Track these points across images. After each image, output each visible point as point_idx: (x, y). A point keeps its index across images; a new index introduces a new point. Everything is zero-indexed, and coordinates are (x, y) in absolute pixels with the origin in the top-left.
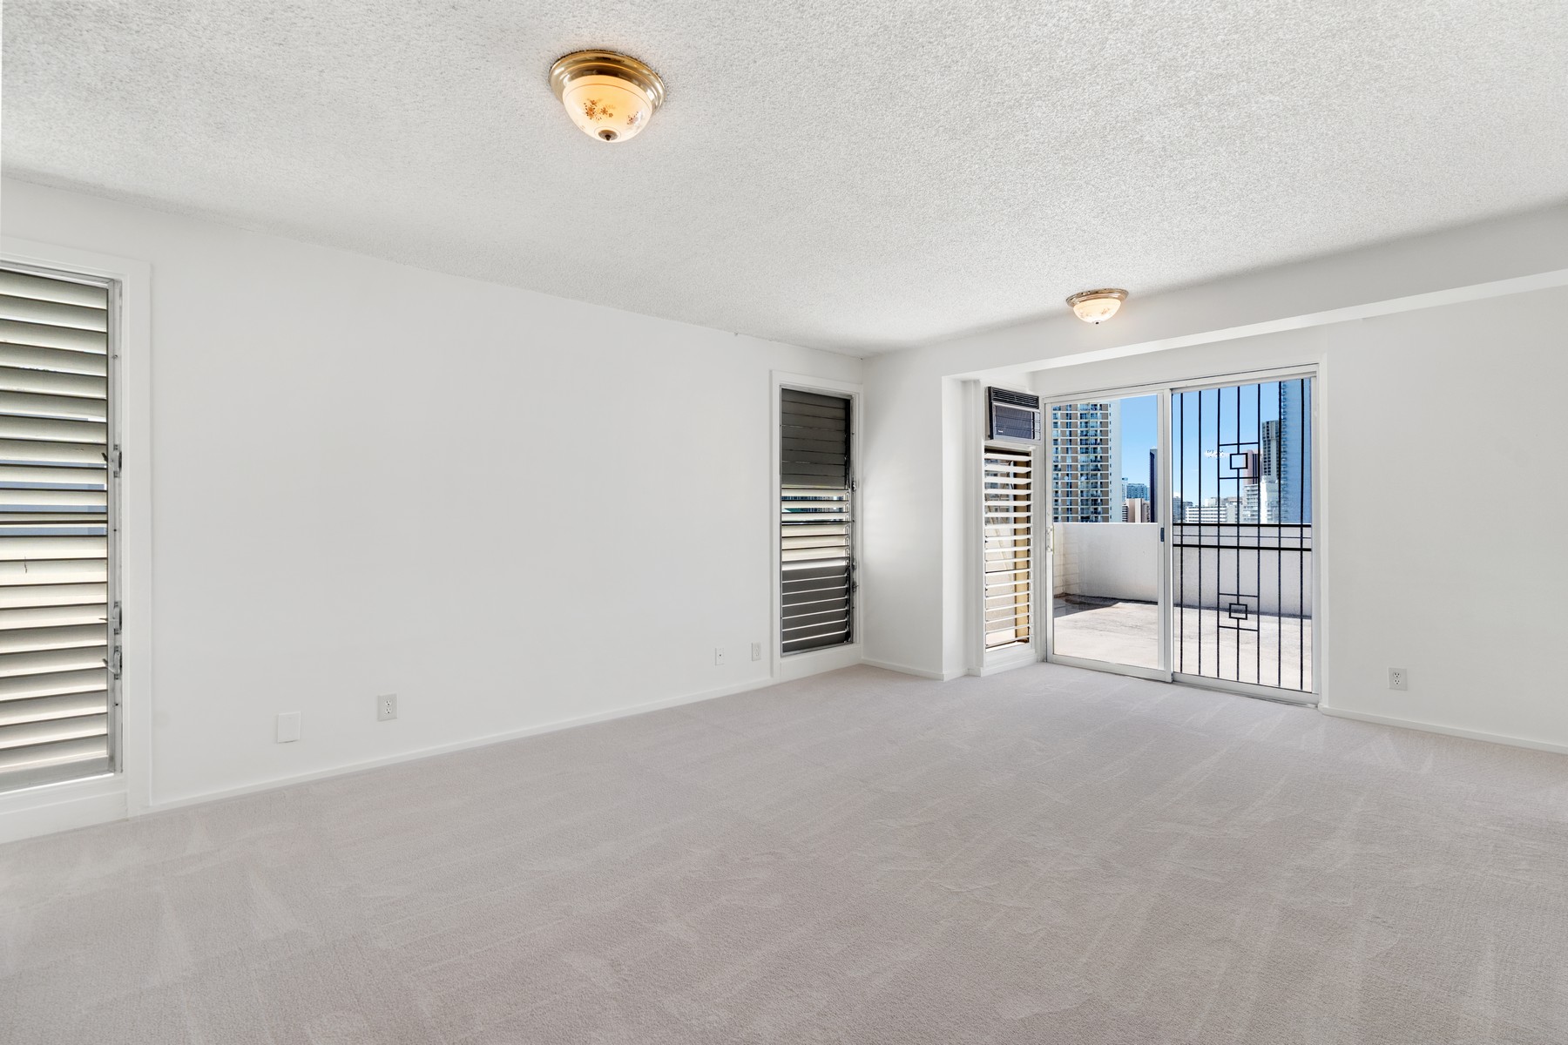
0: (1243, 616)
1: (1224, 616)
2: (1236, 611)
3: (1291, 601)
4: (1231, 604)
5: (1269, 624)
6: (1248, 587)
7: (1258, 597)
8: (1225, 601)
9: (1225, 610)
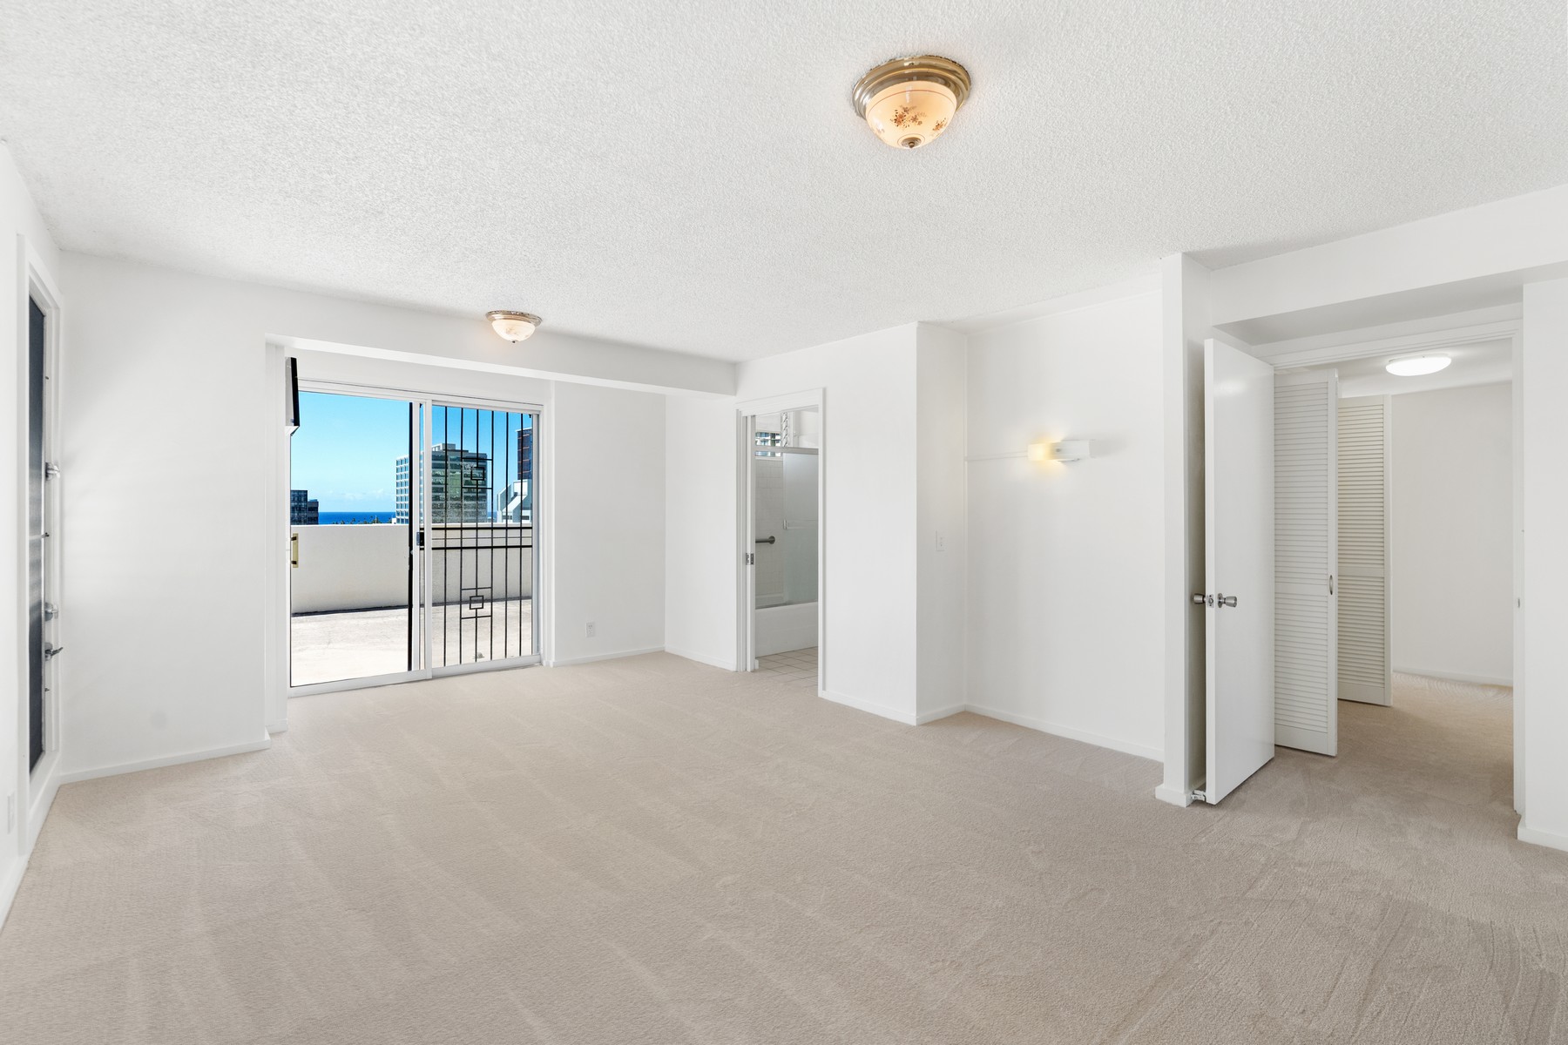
0: (480, 605)
1: (465, 608)
2: (476, 602)
3: (514, 589)
4: (471, 597)
5: (499, 607)
6: (484, 581)
7: (492, 588)
8: (466, 595)
9: (466, 602)
